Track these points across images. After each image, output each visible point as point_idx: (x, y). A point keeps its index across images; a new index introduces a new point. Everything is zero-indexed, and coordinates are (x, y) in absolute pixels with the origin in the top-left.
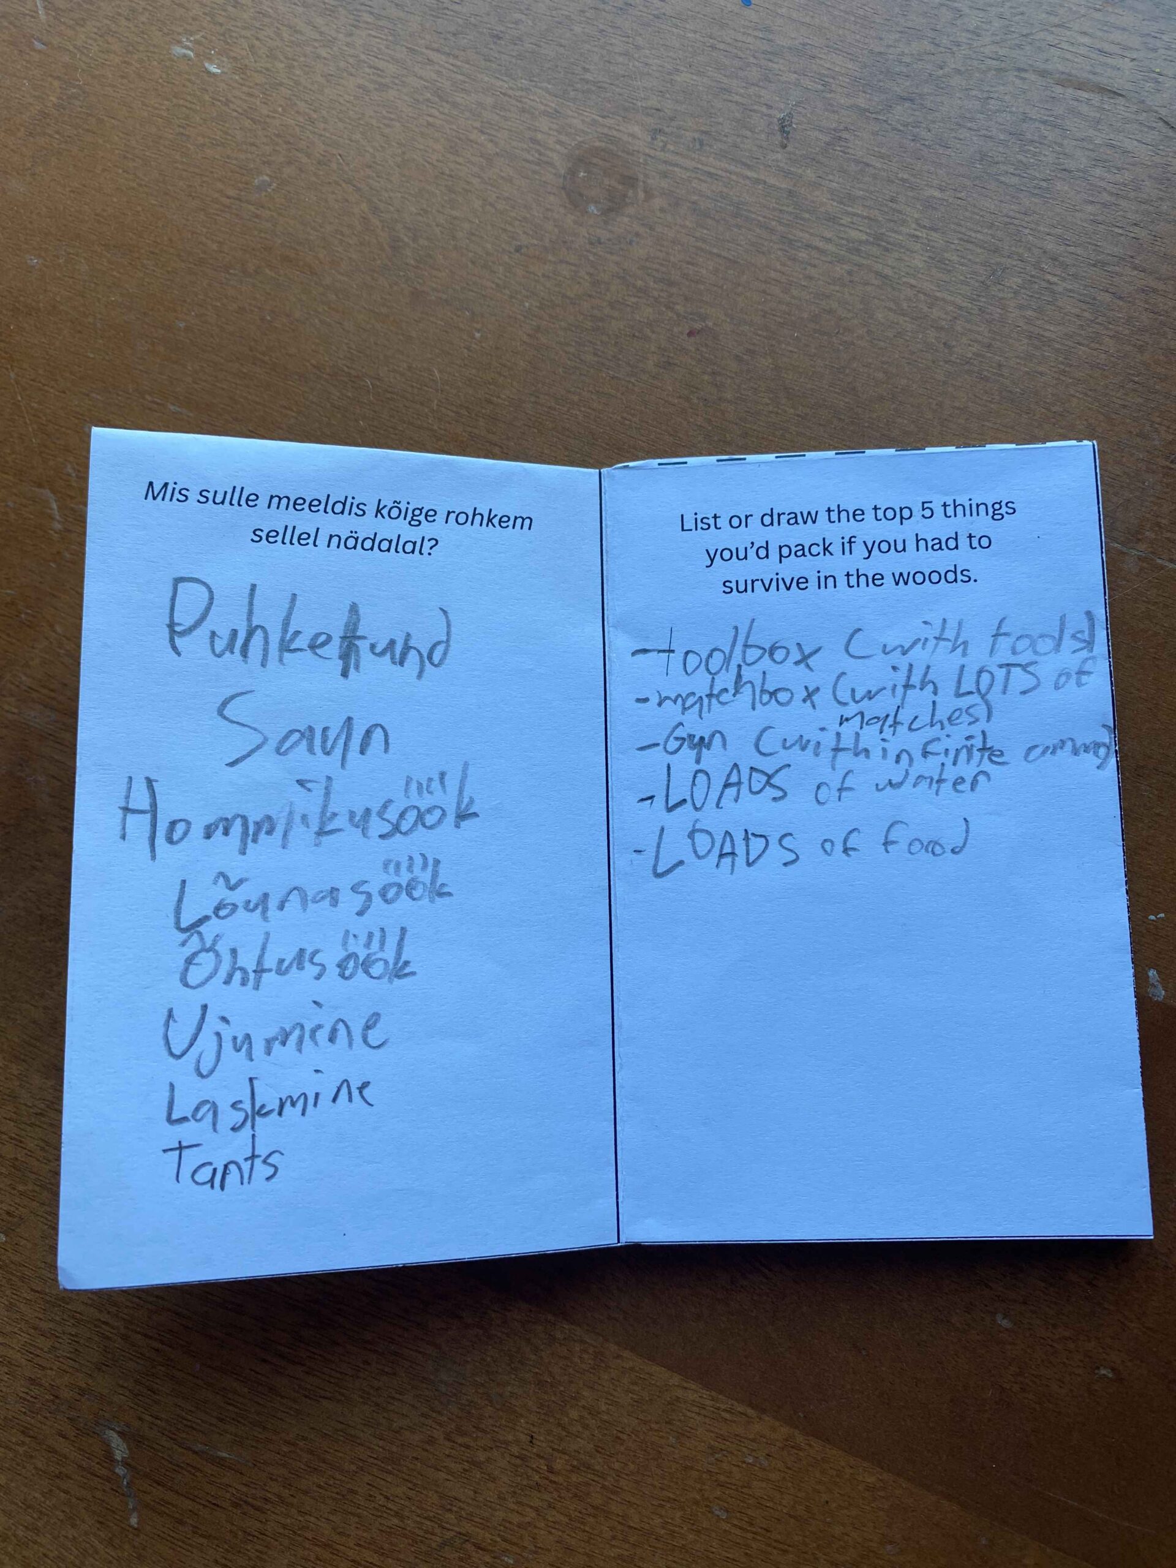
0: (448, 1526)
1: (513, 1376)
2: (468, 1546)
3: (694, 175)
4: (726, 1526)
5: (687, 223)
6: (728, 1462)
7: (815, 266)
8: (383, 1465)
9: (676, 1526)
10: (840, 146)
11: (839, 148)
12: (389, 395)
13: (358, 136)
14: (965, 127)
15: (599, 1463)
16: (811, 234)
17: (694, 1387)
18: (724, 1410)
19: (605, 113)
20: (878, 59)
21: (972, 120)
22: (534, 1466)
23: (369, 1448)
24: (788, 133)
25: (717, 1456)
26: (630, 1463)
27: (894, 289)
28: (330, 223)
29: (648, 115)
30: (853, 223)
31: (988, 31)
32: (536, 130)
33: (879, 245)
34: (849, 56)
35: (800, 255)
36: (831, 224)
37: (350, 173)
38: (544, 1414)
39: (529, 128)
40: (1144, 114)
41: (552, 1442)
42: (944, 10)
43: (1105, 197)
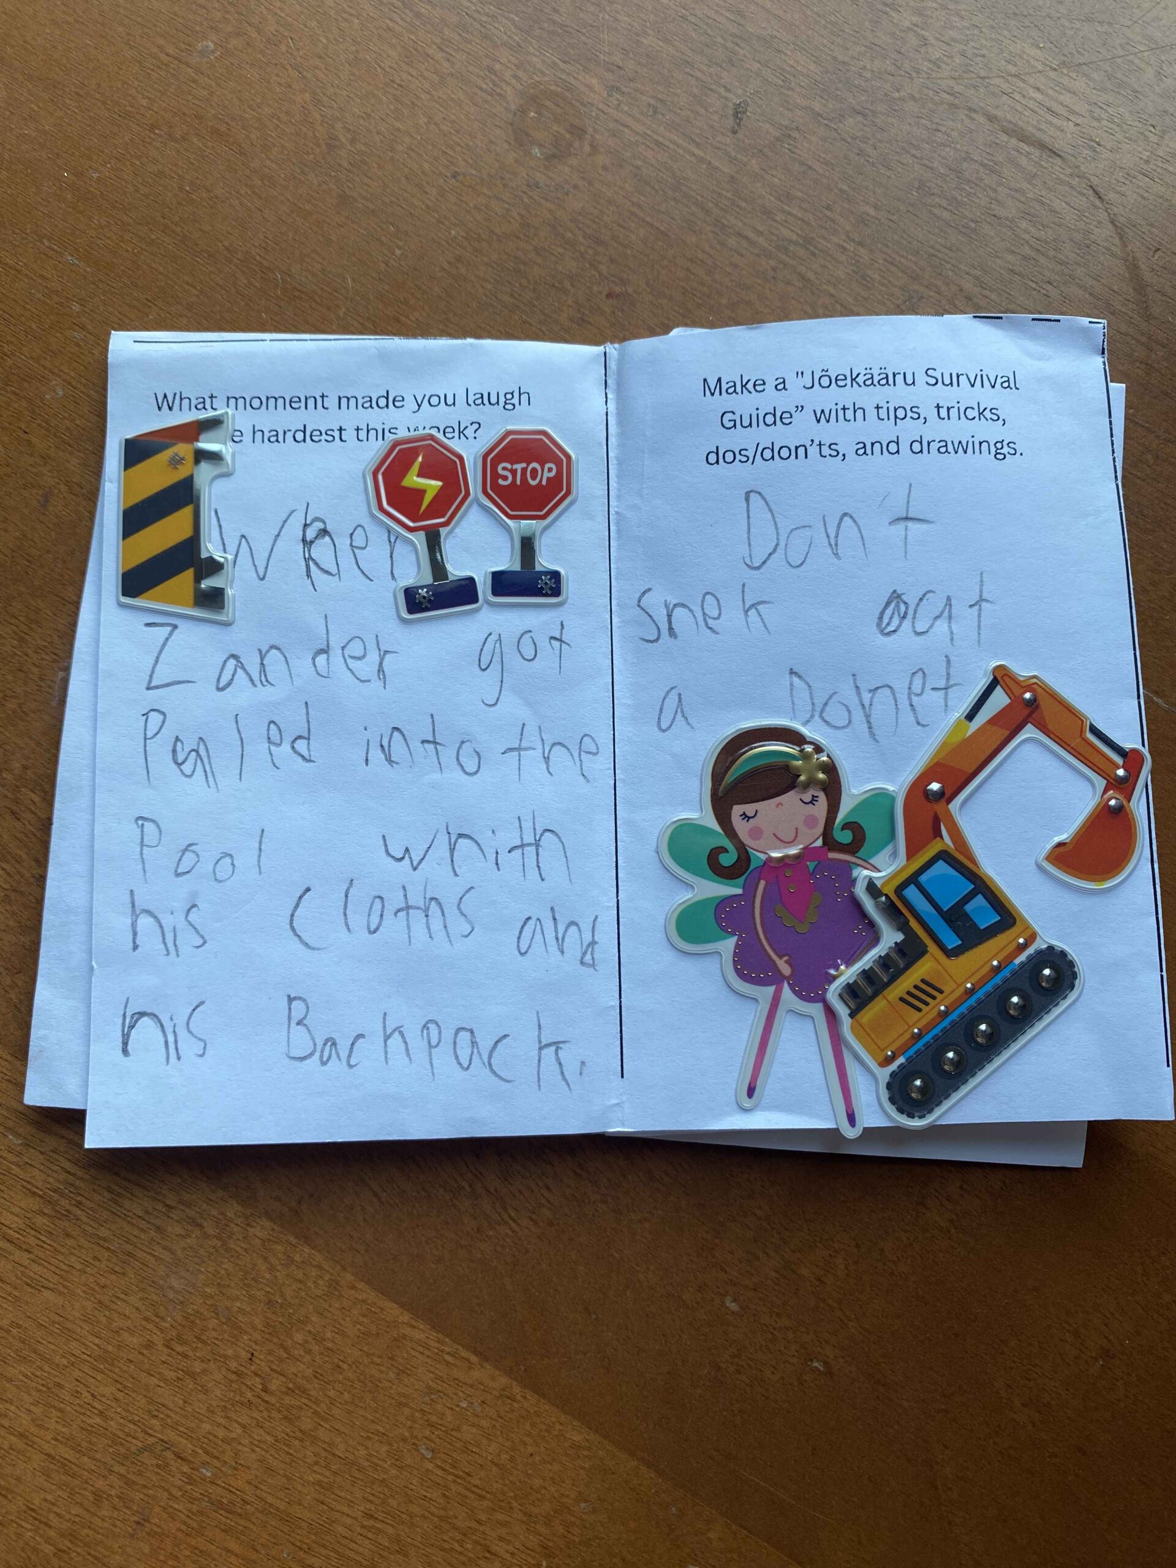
0: (151, 1432)
1: (244, 1293)
2: (169, 1454)
3: (641, 140)
4: (431, 1466)
5: (627, 186)
6: (444, 1405)
7: (742, 255)
8: (95, 1363)
9: (379, 1459)
10: (789, 144)
11: (787, 146)
12: (297, 294)
13: (314, 24)
14: (909, 153)
15: (315, 1389)
16: (745, 224)
17: (422, 1327)
18: (448, 1353)
19: (567, 59)
20: (840, 67)
21: (917, 147)
22: (249, 1383)
23: (84, 1344)
24: (741, 119)
25: (433, 1396)
26: (346, 1393)
27: (813, 294)
28: (269, 105)
29: (608, 70)
30: (786, 221)
31: (948, 65)
32: (495, 60)
33: (807, 249)
34: (813, 58)
35: (730, 240)
36: (764, 217)
37: (299, 59)
38: (269, 1333)
39: (487, 56)
40: (1077, 179)
41: (272, 1362)
42: (911, 35)
43: (1027, 250)
